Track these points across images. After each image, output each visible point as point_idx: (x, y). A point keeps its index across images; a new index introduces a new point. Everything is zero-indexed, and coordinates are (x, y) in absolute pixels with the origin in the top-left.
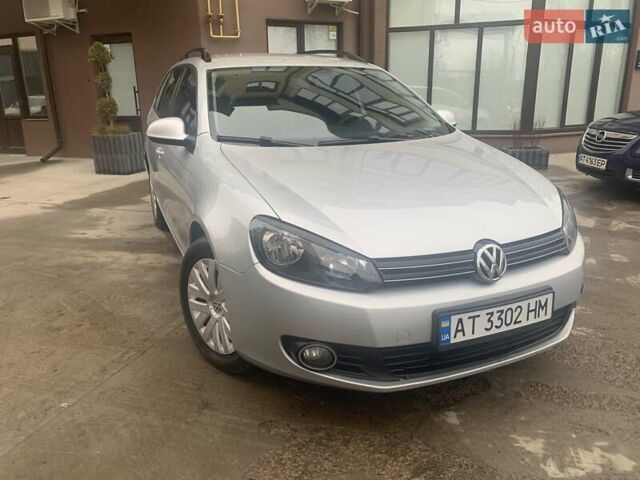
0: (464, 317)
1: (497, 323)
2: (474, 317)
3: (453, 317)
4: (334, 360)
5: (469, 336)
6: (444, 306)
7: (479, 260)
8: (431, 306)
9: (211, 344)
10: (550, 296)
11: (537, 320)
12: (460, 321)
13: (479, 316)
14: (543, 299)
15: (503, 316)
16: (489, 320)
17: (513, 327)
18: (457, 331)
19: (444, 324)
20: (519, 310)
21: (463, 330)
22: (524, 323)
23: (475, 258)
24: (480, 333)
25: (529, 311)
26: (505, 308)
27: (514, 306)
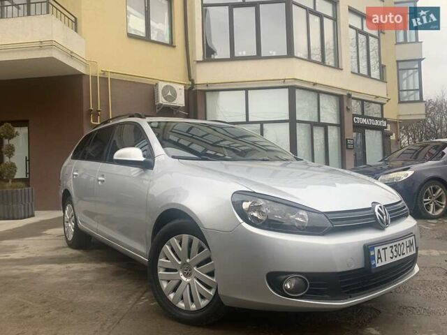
0: (381, 248)
1: (395, 254)
3: (375, 248)
4: (306, 288)
5: (384, 263)
6: (370, 242)
7: (377, 214)
8: (362, 241)
9: (182, 305)
10: (413, 237)
12: (379, 250)
13: (386, 248)
14: (411, 239)
15: (397, 249)
16: (392, 251)
17: (402, 257)
18: (378, 258)
19: (372, 253)
20: (403, 245)
21: (380, 258)
22: (406, 255)
23: (375, 213)
24: (389, 261)
25: (407, 247)
26: (397, 243)
27: (401, 243)
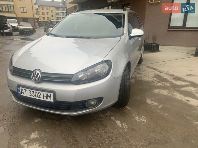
0: (23, 89)
1: (33, 95)
2: (26, 90)
10: (52, 94)
11: (47, 100)
14: (49, 94)
15: (34, 93)
16: (30, 93)
17: (38, 98)
19: (19, 89)
20: (39, 94)
21: (23, 92)
22: (42, 99)
24: (28, 96)
25: (44, 96)
26: (35, 91)
27: (38, 92)
